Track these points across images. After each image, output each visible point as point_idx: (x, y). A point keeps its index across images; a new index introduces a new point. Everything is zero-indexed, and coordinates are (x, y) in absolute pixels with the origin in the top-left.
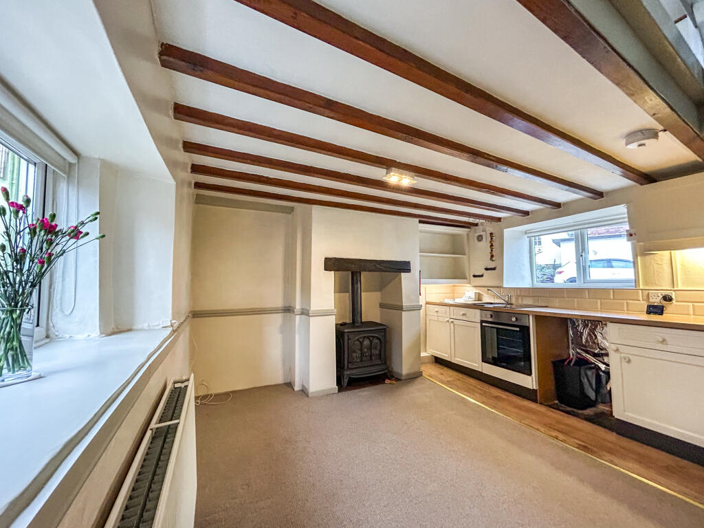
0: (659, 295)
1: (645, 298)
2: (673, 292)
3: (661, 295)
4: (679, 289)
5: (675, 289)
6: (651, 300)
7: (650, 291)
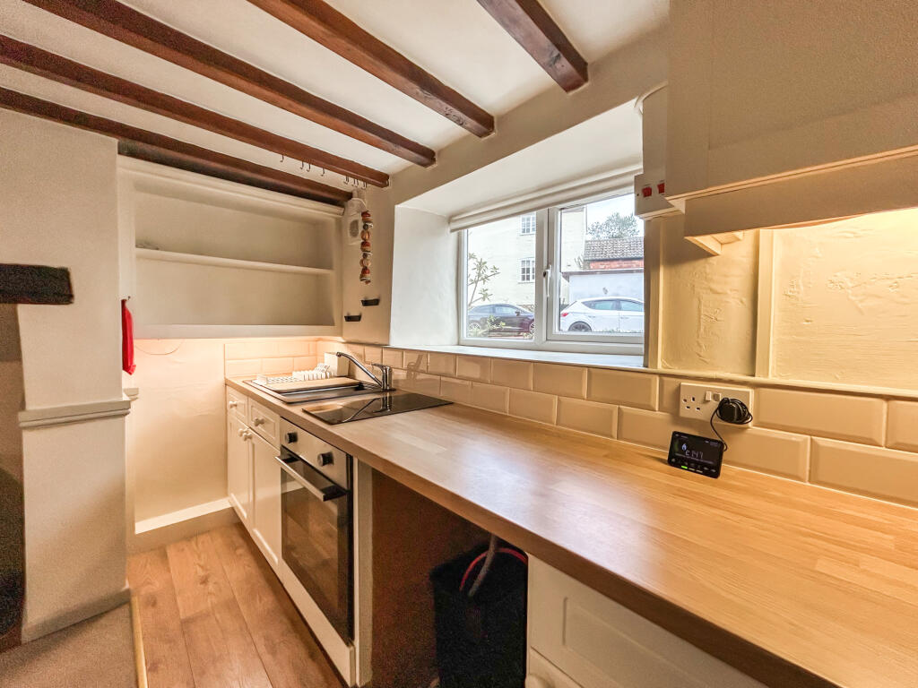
0: (709, 397)
1: (667, 402)
2: (751, 391)
3: (715, 397)
4: (771, 379)
5: (758, 379)
6: (684, 412)
7: (685, 383)
